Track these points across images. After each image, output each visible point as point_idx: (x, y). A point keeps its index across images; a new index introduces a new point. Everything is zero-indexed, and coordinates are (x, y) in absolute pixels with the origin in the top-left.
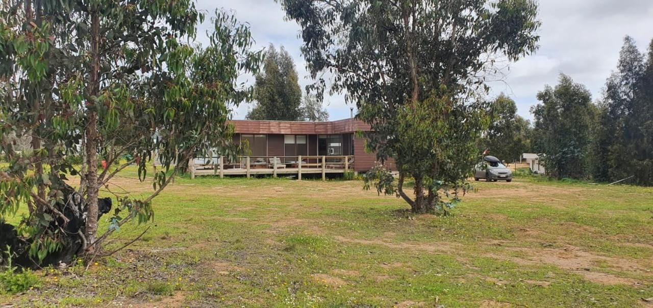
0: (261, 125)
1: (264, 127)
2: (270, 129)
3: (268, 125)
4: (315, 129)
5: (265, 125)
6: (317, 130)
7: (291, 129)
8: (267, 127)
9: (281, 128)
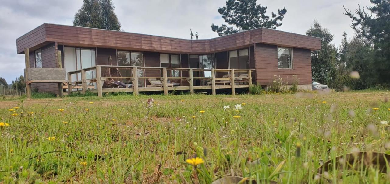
0: (143, 39)
1: (146, 42)
2: (152, 44)
3: (149, 39)
4: (192, 48)
5: (146, 39)
6: (193, 49)
7: (171, 45)
8: (148, 42)
9: (162, 43)
